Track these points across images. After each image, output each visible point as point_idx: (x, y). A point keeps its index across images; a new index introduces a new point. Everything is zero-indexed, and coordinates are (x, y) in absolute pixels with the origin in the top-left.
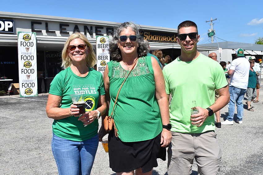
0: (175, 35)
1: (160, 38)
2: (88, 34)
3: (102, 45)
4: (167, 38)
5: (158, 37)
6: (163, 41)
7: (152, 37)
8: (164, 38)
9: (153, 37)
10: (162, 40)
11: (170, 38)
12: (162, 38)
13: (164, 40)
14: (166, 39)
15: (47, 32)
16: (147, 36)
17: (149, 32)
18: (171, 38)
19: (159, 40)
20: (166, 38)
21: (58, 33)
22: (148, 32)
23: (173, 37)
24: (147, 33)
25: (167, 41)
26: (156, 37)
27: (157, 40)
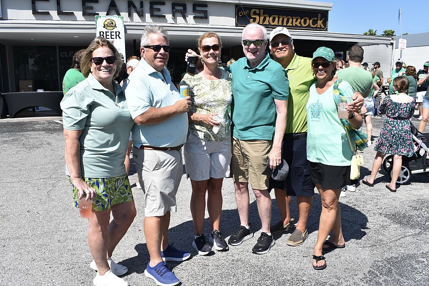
0: (319, 15)
1: (285, 20)
2: (135, 15)
3: (108, 34)
4: (303, 20)
5: (281, 19)
6: (292, 26)
7: (267, 18)
8: (294, 20)
9: (271, 18)
10: (290, 24)
11: (308, 21)
12: (291, 20)
13: (294, 25)
14: (300, 23)
15: (60, 13)
16: (257, 17)
17: (261, 9)
18: (311, 21)
19: (285, 24)
20: (299, 20)
21: (79, 14)
22: (259, 9)
23: (316, 19)
24: (258, 11)
25: (302, 26)
26: (277, 19)
27: (280, 24)
